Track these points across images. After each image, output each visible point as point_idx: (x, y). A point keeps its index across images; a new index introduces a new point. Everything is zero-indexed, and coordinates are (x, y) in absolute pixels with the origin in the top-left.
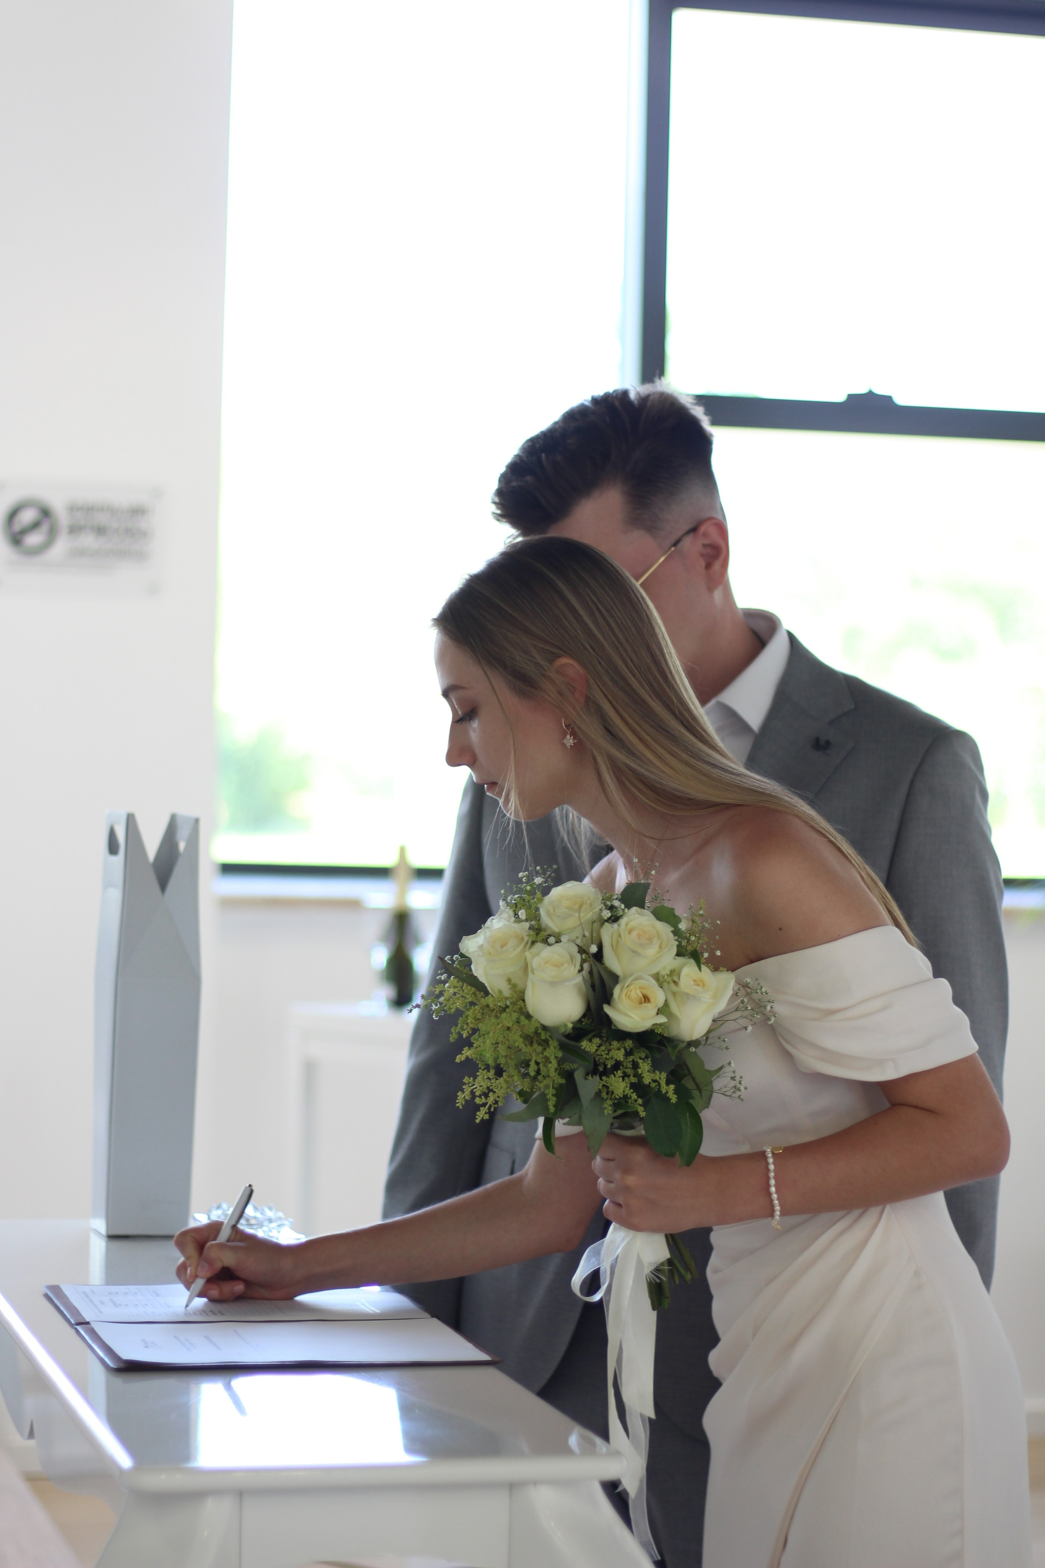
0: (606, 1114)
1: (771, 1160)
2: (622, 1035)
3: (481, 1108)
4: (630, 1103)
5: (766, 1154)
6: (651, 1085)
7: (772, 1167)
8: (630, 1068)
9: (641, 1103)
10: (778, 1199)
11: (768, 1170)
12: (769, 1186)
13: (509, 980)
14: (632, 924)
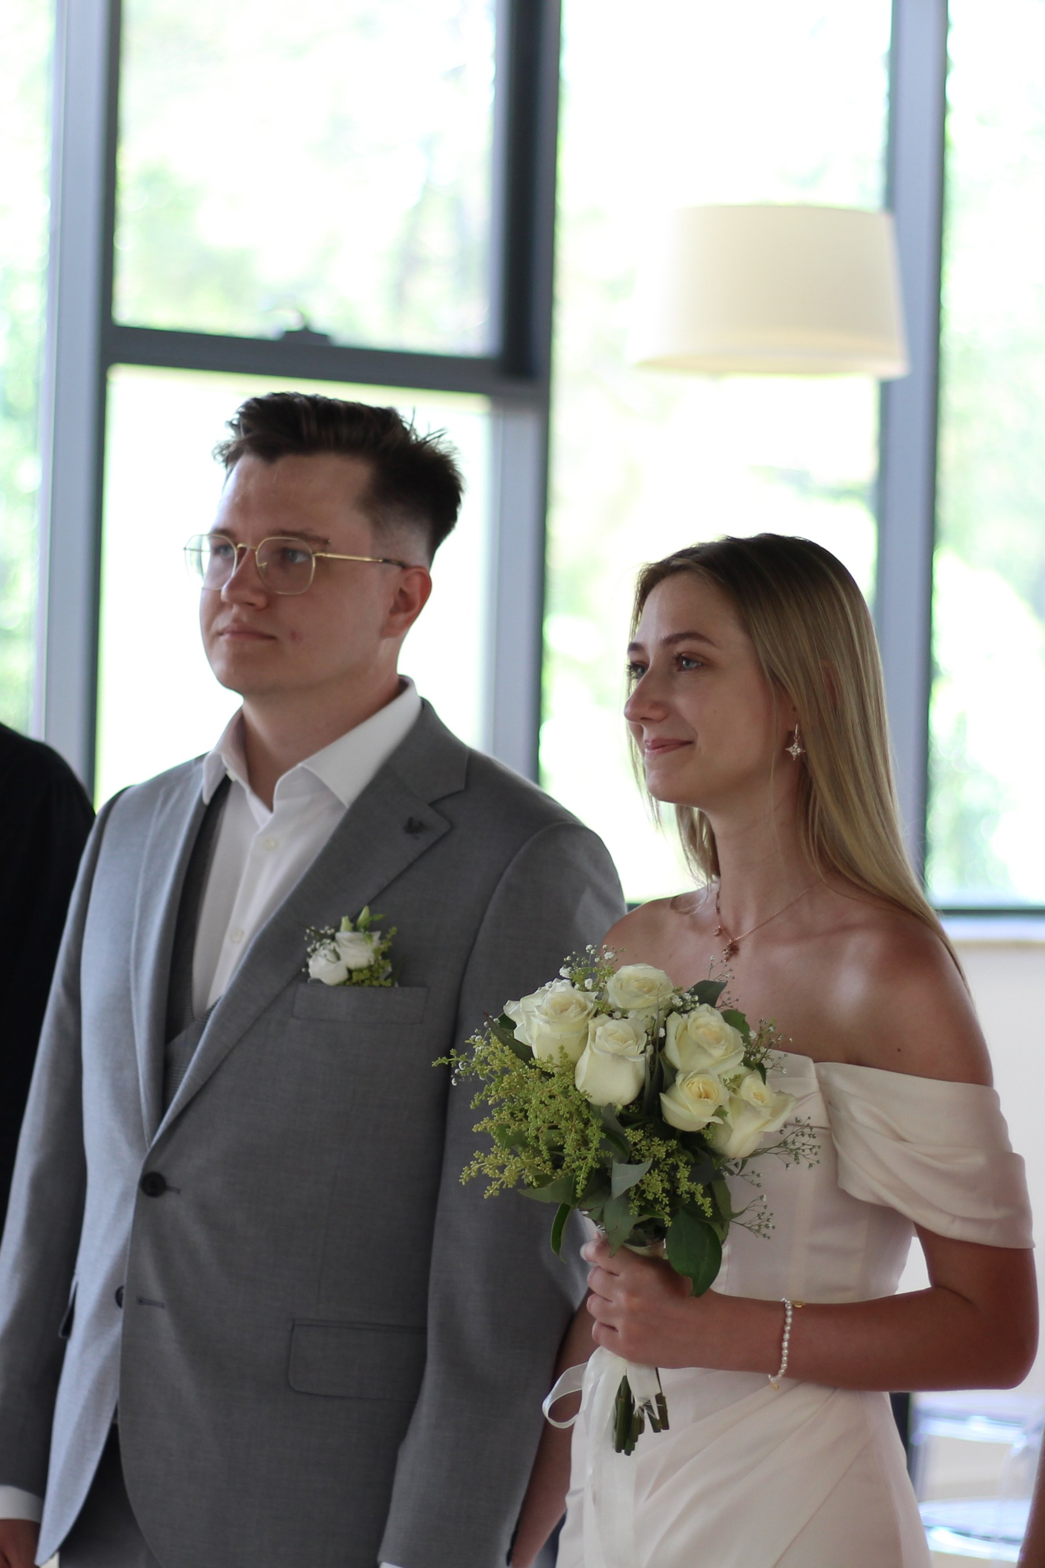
0: (631, 1214)
1: (790, 1313)
2: (668, 1132)
3: (493, 1182)
4: (657, 1210)
5: (786, 1305)
6: (683, 1196)
7: (789, 1320)
8: (665, 1171)
9: (668, 1212)
10: (788, 1356)
11: (785, 1323)
12: (782, 1340)
13: (562, 1048)
14: (701, 1021)
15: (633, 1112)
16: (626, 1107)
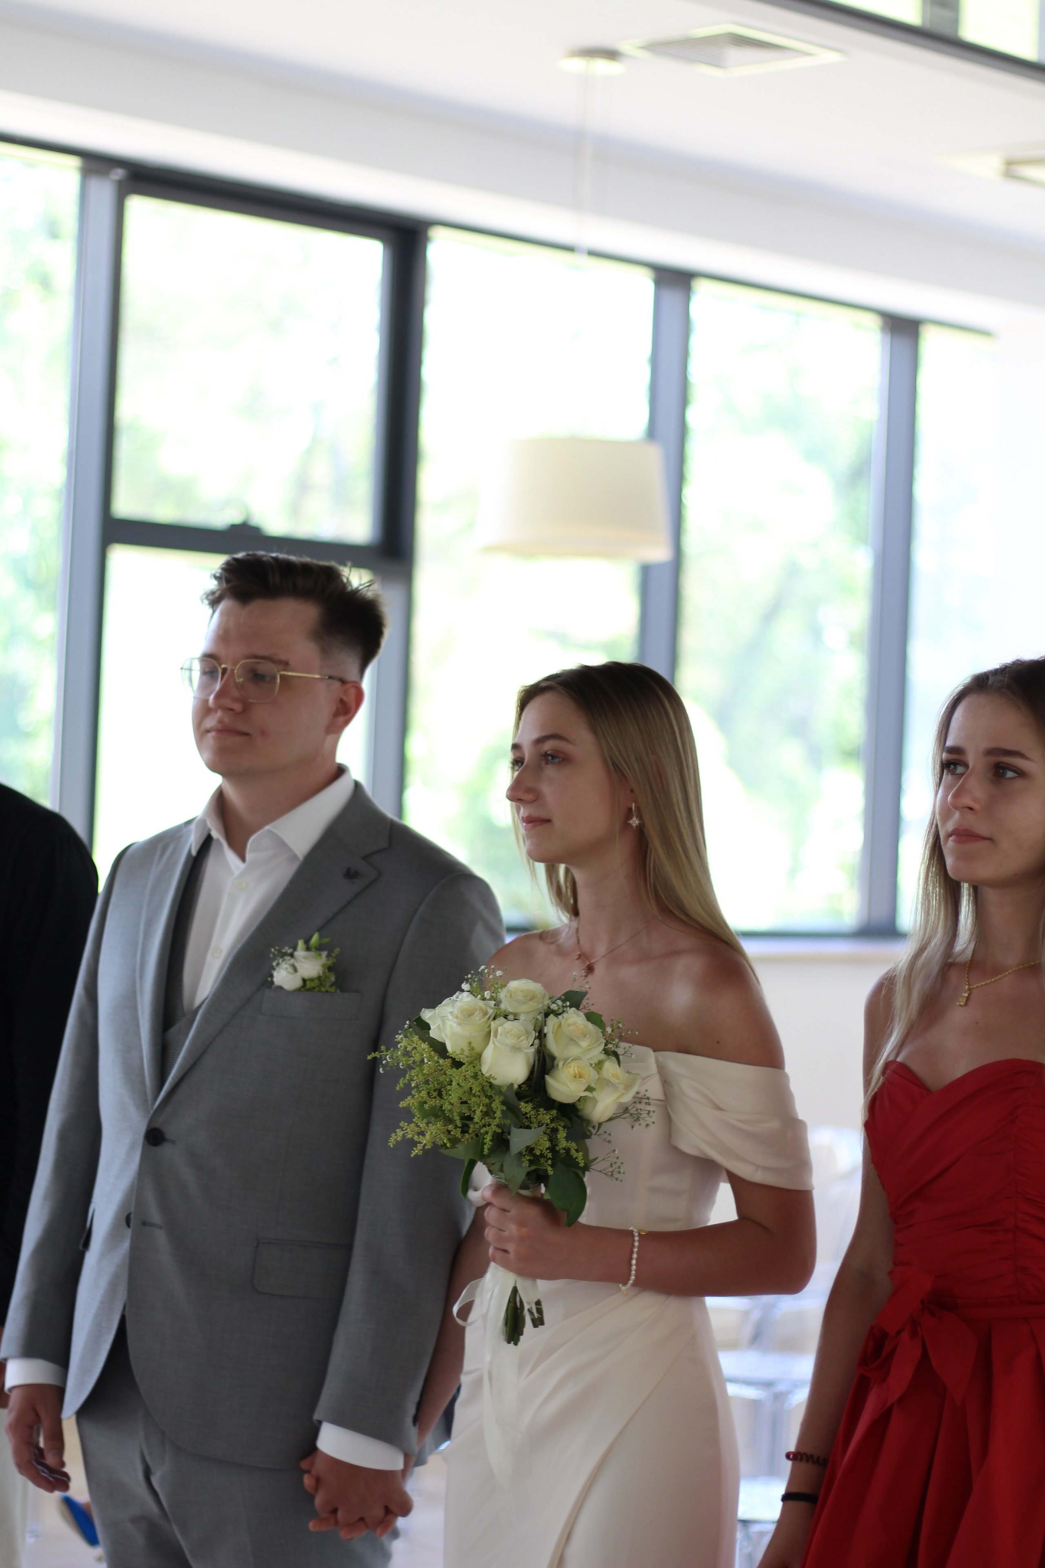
0: (524, 1166)
1: (637, 1238)
2: (550, 1103)
3: (416, 1144)
4: (542, 1162)
5: (634, 1233)
6: (561, 1151)
7: (636, 1244)
8: (548, 1134)
9: (550, 1164)
10: (636, 1271)
11: (633, 1246)
12: (631, 1259)
13: (470, 1043)
14: (571, 1021)
15: (524, 1090)
16: (520, 1086)
